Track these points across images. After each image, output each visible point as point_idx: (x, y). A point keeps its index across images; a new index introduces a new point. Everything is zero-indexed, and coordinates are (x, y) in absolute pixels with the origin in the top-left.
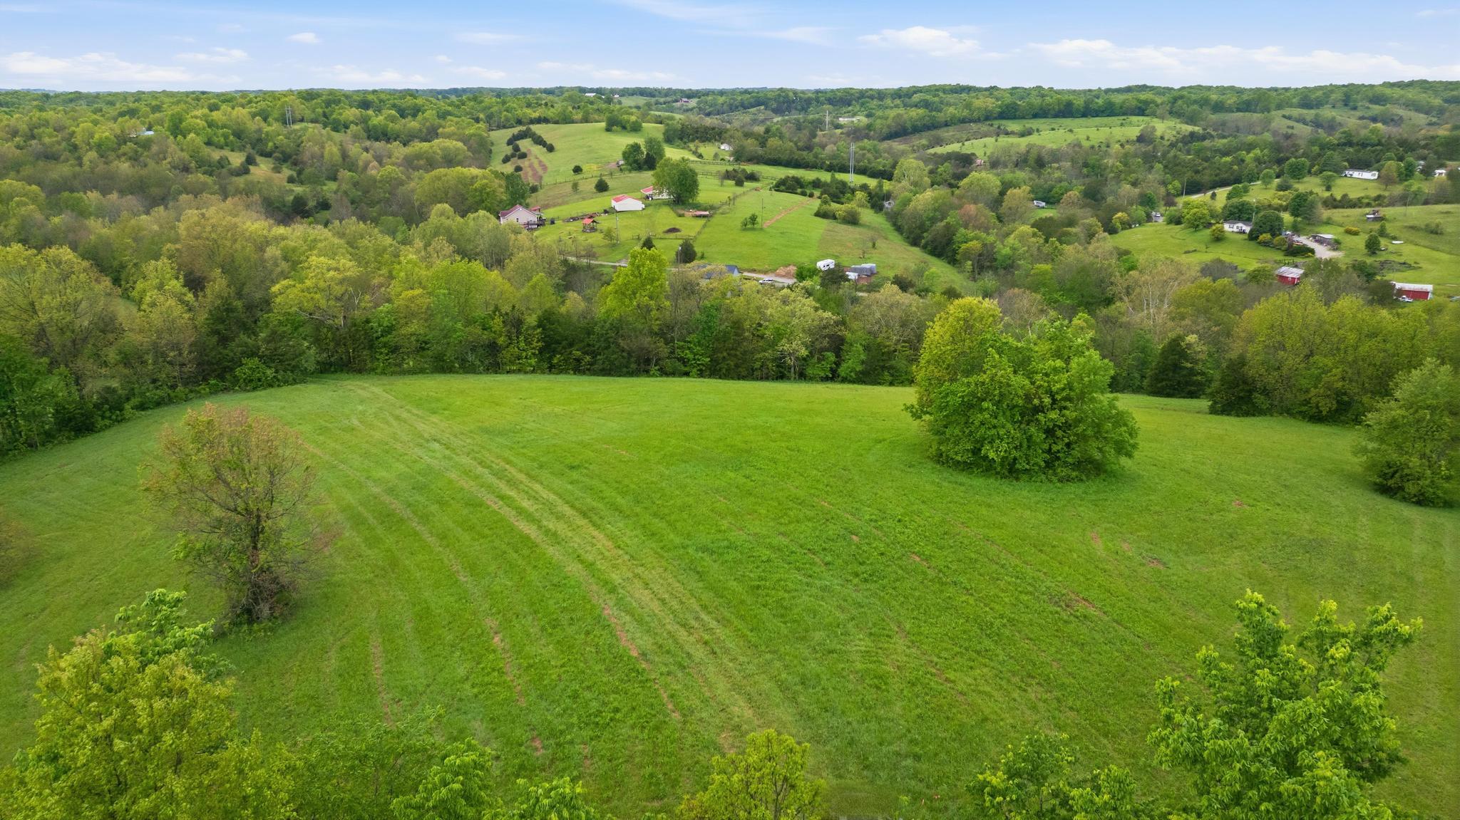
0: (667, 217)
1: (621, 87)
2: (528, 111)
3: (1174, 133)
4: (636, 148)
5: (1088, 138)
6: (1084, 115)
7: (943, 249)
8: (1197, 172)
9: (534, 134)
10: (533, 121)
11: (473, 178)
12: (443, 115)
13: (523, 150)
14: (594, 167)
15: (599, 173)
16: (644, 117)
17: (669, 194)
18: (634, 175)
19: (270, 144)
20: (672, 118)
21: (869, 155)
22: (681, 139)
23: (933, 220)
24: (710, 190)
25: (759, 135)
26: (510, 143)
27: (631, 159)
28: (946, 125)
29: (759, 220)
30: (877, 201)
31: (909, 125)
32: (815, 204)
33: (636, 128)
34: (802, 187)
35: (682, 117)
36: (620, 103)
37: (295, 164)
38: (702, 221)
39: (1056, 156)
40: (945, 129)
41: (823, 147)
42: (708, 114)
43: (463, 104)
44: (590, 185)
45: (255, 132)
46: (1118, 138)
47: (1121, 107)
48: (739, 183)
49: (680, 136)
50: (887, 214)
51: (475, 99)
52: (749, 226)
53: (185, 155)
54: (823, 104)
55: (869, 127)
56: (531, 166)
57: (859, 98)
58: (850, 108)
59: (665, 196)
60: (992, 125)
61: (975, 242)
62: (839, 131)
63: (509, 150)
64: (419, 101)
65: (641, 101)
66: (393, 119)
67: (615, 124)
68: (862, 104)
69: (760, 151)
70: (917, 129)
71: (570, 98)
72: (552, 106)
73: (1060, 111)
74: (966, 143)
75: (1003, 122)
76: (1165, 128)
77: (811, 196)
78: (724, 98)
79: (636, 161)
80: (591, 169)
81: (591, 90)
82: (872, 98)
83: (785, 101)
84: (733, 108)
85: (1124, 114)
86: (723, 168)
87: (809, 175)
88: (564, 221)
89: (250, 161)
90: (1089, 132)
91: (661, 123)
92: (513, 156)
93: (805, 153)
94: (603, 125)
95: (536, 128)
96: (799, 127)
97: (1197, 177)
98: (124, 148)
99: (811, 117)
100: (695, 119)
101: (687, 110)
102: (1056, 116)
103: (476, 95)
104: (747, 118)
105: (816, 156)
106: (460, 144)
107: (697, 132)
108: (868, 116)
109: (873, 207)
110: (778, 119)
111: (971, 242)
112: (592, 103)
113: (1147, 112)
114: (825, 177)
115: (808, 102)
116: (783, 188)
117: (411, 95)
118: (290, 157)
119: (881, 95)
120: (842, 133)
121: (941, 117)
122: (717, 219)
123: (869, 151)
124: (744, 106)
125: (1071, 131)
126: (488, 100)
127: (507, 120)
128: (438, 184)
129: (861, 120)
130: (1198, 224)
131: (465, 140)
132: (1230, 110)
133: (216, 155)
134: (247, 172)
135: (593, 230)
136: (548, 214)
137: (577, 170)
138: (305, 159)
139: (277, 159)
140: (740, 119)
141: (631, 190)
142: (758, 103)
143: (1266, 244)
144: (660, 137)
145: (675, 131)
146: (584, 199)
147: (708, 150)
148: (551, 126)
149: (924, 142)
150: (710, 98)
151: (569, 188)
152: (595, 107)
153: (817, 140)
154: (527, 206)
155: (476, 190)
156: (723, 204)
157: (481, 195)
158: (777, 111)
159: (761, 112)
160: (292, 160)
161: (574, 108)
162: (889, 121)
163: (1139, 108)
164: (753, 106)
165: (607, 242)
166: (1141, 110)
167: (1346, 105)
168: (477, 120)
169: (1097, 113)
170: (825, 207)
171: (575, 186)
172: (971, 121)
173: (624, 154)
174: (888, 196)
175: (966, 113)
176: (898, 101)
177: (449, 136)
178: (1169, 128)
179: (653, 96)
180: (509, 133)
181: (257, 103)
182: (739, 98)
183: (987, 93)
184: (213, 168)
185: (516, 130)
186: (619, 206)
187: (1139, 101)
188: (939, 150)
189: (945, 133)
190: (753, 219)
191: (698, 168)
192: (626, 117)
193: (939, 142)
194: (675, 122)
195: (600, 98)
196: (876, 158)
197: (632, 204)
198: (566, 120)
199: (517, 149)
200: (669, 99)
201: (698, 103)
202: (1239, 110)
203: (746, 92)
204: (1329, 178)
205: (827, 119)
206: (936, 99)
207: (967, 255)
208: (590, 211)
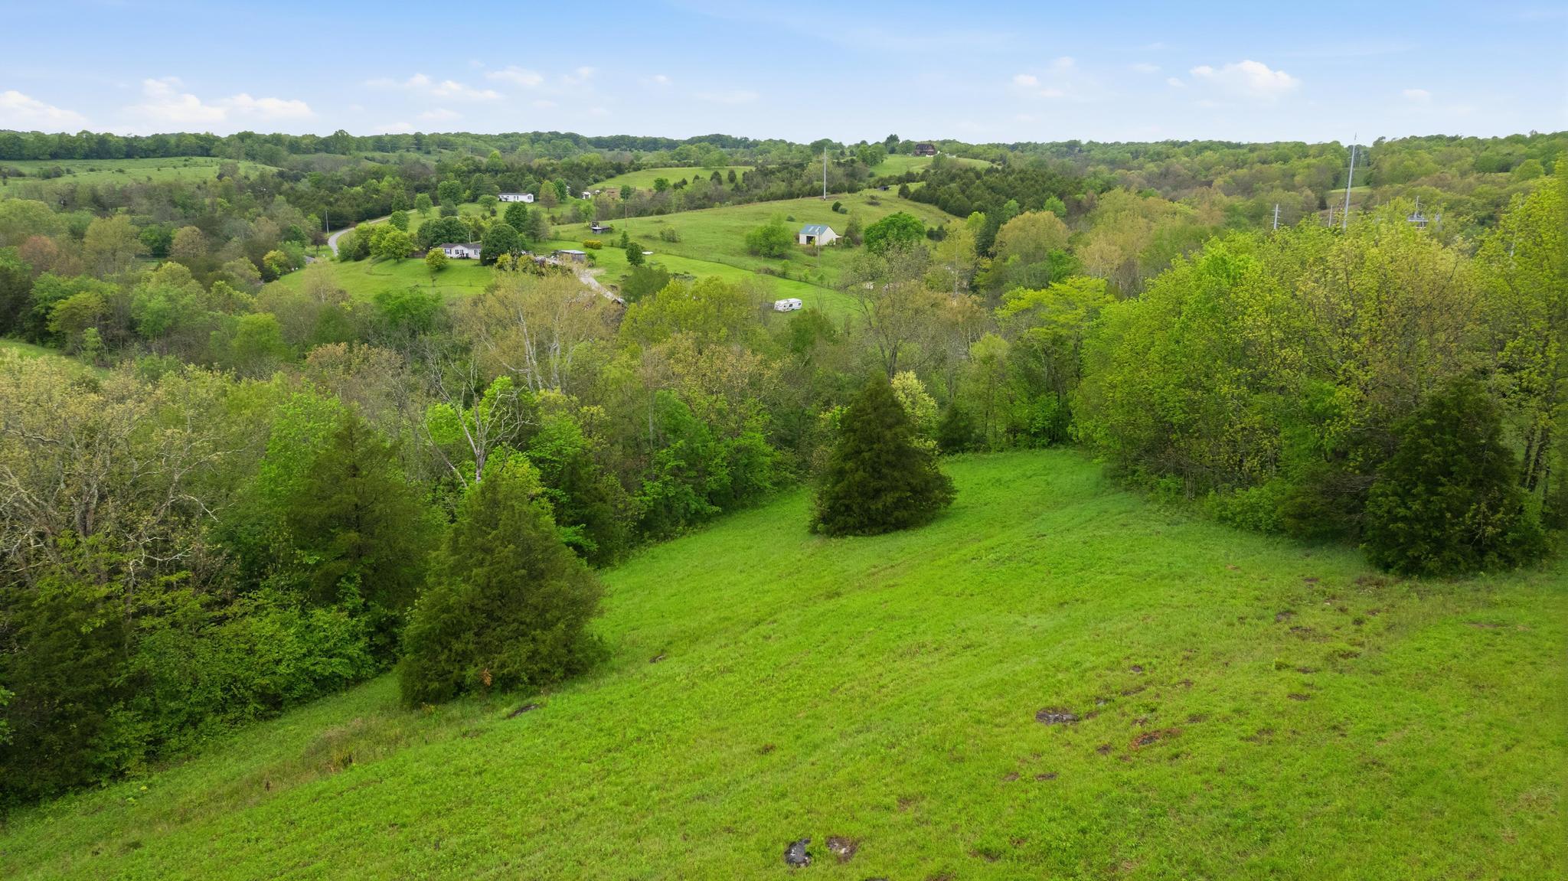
3: (258, 173)
5: (151, 179)
6: (130, 157)
46: (189, 179)
47: (178, 146)
73: (91, 150)
75: (5, 163)
76: (247, 169)
85: (183, 154)
90: (148, 173)
102: (86, 157)
113: (214, 154)
125: (120, 171)
130: (400, 252)
132: (307, 151)
163: (201, 147)
167: (419, 149)
178: (250, 168)
202: (317, 151)
204: (490, 202)
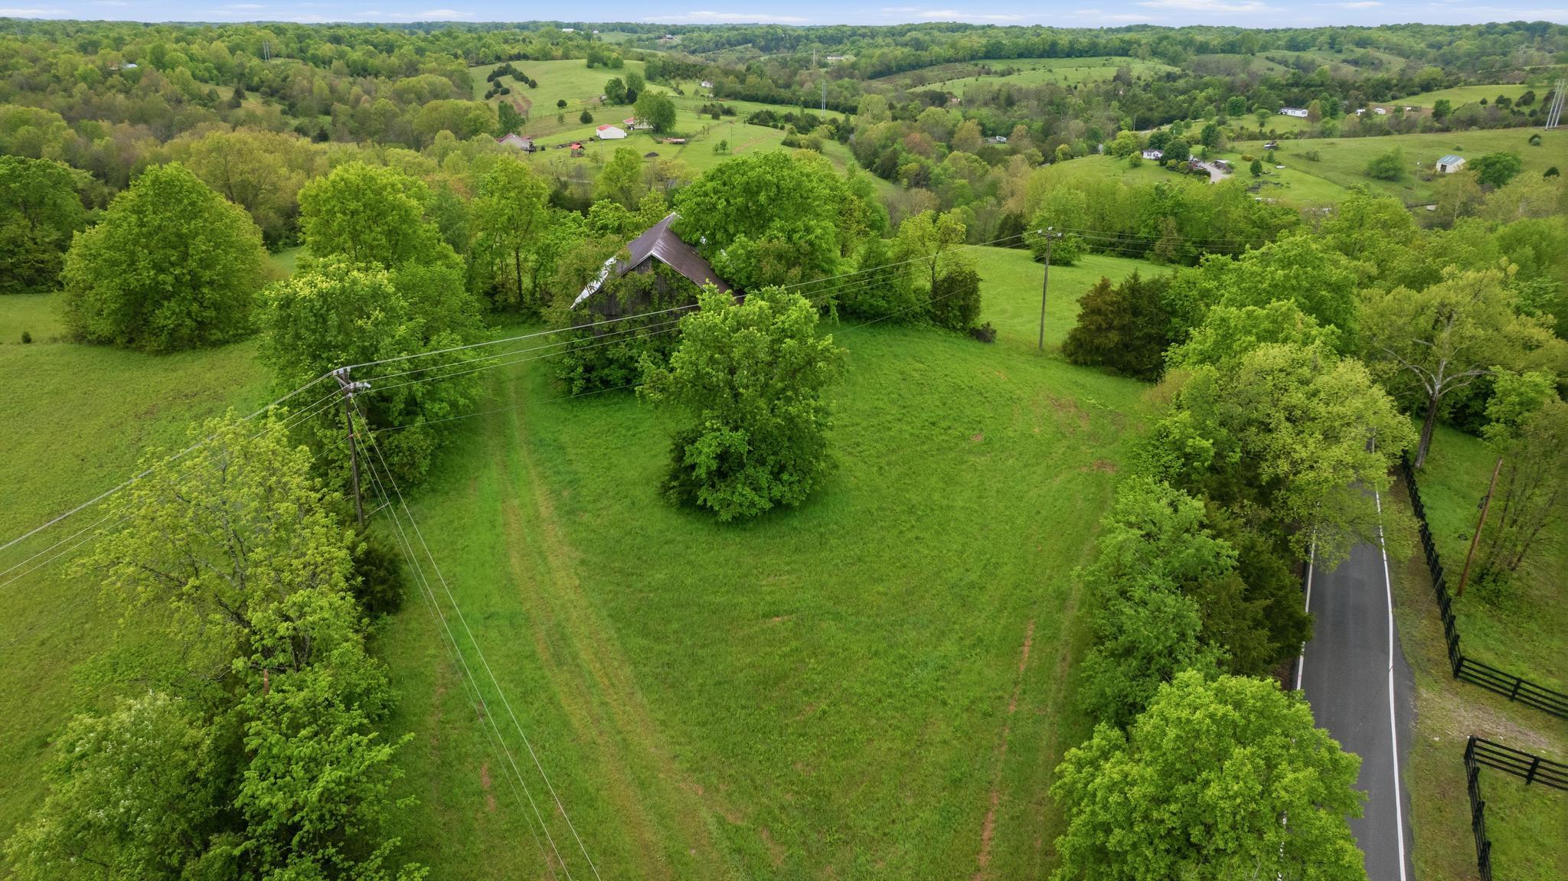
0: (646, 144)
1: (600, 22)
2: (507, 47)
3: (1152, 73)
4: (617, 83)
5: (1066, 79)
6: (1068, 55)
7: (888, 172)
8: (1151, 109)
9: (515, 70)
10: (512, 58)
11: (466, 109)
12: (420, 51)
13: (505, 86)
14: (578, 101)
15: (582, 108)
16: (626, 54)
17: (649, 123)
18: (617, 108)
19: (256, 79)
20: (655, 56)
21: (846, 93)
22: (663, 76)
23: (884, 147)
24: (685, 122)
25: (740, 72)
26: (490, 79)
27: (613, 94)
28: (931, 64)
29: (728, 146)
30: (842, 134)
31: (893, 64)
32: (783, 135)
33: (617, 65)
34: (775, 120)
35: (664, 54)
36: (600, 39)
37: (283, 98)
38: (678, 148)
39: (1026, 95)
40: (930, 68)
41: (802, 85)
42: (693, 52)
43: (437, 40)
44: (576, 118)
45: (238, 66)
46: (1095, 78)
47: (1105, 48)
48: (716, 117)
49: (663, 72)
50: (851, 144)
51: (449, 34)
52: (720, 151)
53: (177, 88)
54: (812, 42)
55: (854, 66)
56: (515, 101)
57: (850, 36)
58: (840, 47)
59: (645, 126)
60: (976, 65)
61: (914, 164)
62: (823, 70)
63: (491, 86)
64: (391, 36)
65: (622, 37)
66: (371, 55)
67: (596, 61)
68: (853, 43)
69: (739, 87)
70: (901, 69)
71: (548, 34)
72: (531, 42)
74: (947, 83)
75: (987, 62)
76: (1144, 68)
77: (782, 128)
78: (710, 34)
79: (618, 96)
80: (575, 104)
81: (569, 26)
82: (864, 36)
83: (773, 40)
84: (719, 46)
86: (701, 103)
87: (781, 110)
88: (552, 147)
89: (239, 95)
90: (1067, 72)
91: (642, 60)
92: (496, 92)
93: (783, 90)
94: (584, 61)
95: (516, 65)
96: (784, 64)
97: (1148, 114)
98: (110, 81)
99: (799, 55)
100: (678, 56)
101: (671, 48)
102: (1041, 56)
103: (449, 30)
104: (733, 56)
105: (794, 93)
106: (445, 80)
107: (678, 69)
108: (856, 55)
109: (840, 139)
110: (764, 58)
111: (911, 164)
112: (570, 39)
113: (1130, 53)
114: (796, 111)
115: (798, 39)
116: (756, 121)
117: (382, 30)
118: (277, 92)
119: (872, 33)
120: (827, 72)
121: (925, 55)
122: (692, 145)
123: (846, 89)
124: (731, 44)
125: (1050, 71)
126: (463, 37)
127: (486, 56)
128: (434, 115)
129: (849, 58)
130: (1122, 152)
131: (450, 75)
132: (1214, 51)
133: (206, 89)
134: (238, 105)
135: (580, 155)
136: (538, 143)
137: (562, 104)
138: (295, 93)
139: (264, 94)
140: (725, 57)
141: (614, 121)
142: (746, 40)
143: (1172, 169)
144: (642, 74)
145: (656, 67)
146: (570, 130)
147: (688, 87)
148: (530, 62)
149: (908, 81)
150: (695, 34)
151: (555, 121)
152: (575, 43)
153: (797, 78)
154: (519, 134)
155: (470, 120)
156: (698, 133)
157: (475, 125)
158: (765, 49)
159: (748, 51)
160: (280, 94)
161: (553, 44)
162: (874, 60)
163: (1123, 48)
164: (740, 44)
165: (594, 164)
166: (1124, 51)
167: (1332, 48)
168: (456, 56)
169: (1082, 53)
170: (793, 137)
171: (561, 118)
172: (956, 61)
173: (606, 88)
174: (852, 130)
175: (951, 52)
176: (889, 40)
177: (431, 71)
178: (1149, 68)
179: (635, 32)
180: (489, 69)
181: (229, 36)
182: (726, 35)
183: (981, 32)
184: (208, 101)
185: (497, 66)
186: (603, 134)
187: (1122, 41)
188: (920, 89)
189: (927, 73)
190: (724, 145)
191: (678, 102)
192: (606, 53)
193: (922, 81)
194: (657, 59)
195: (579, 34)
196: (853, 96)
197: (615, 132)
198: (546, 56)
199: (498, 85)
200: (651, 35)
201: (683, 40)
202: (1223, 51)
203: (734, 28)
204: (1263, 116)
205: (815, 58)
206: (927, 38)
207: (906, 174)
208: (577, 139)
